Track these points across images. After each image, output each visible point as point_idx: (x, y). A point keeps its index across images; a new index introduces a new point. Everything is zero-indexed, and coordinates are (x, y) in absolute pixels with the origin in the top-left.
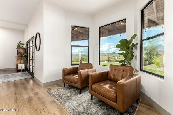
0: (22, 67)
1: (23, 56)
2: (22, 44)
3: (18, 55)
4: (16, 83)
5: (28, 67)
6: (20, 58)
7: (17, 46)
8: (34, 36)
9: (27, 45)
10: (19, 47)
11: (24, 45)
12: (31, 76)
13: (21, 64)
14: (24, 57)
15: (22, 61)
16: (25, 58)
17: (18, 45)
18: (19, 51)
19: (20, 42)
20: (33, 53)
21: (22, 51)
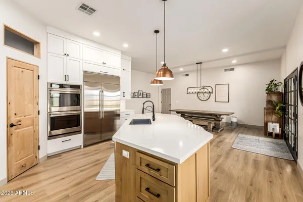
0: (273, 129)
1: (277, 108)
2: (276, 85)
3: (268, 106)
4: (257, 160)
5: (287, 132)
6: (270, 111)
7: (266, 90)
8: (297, 69)
9: (285, 86)
10: (269, 91)
11: (278, 86)
12: (289, 156)
13: (272, 122)
14: (279, 109)
15: (274, 117)
16: (280, 112)
17: (269, 87)
18: (270, 99)
19: (272, 81)
20: (296, 107)
21: (274, 98)
